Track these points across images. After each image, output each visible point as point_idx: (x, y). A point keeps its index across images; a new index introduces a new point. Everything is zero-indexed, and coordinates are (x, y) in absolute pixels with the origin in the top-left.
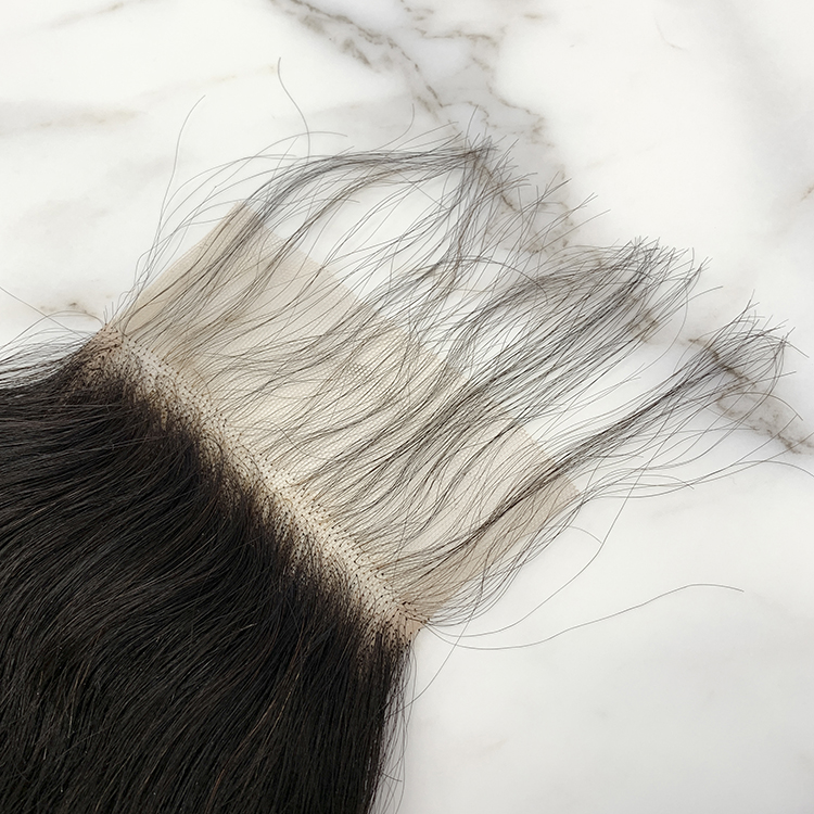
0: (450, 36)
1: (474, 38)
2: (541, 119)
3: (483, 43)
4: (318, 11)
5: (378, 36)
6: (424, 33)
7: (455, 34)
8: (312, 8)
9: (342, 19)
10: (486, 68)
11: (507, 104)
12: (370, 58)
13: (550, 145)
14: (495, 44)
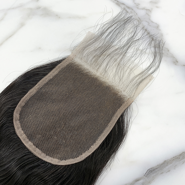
0: (142, 9)
1: (147, 10)
2: (159, 25)
3: (148, 11)
4: (119, 2)
5: (130, 8)
6: (138, 8)
7: (143, 9)
8: (118, 2)
9: (123, 4)
10: (149, 15)
11: (152, 22)
13: (160, 30)
14: (150, 11)
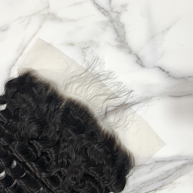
2: (124, 25)
4: (100, 7)
5: (107, 11)
6: (112, 11)
7: (116, 12)
10: (119, 17)
11: (120, 23)
12: (105, 15)
13: (125, 29)
14: (120, 14)
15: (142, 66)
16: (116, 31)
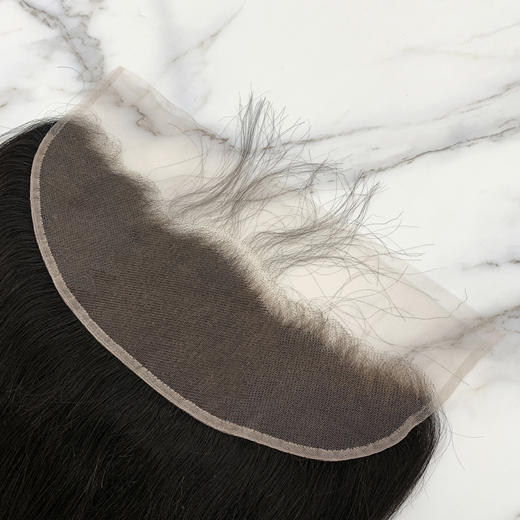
15: (154, 134)
16: (79, 58)
